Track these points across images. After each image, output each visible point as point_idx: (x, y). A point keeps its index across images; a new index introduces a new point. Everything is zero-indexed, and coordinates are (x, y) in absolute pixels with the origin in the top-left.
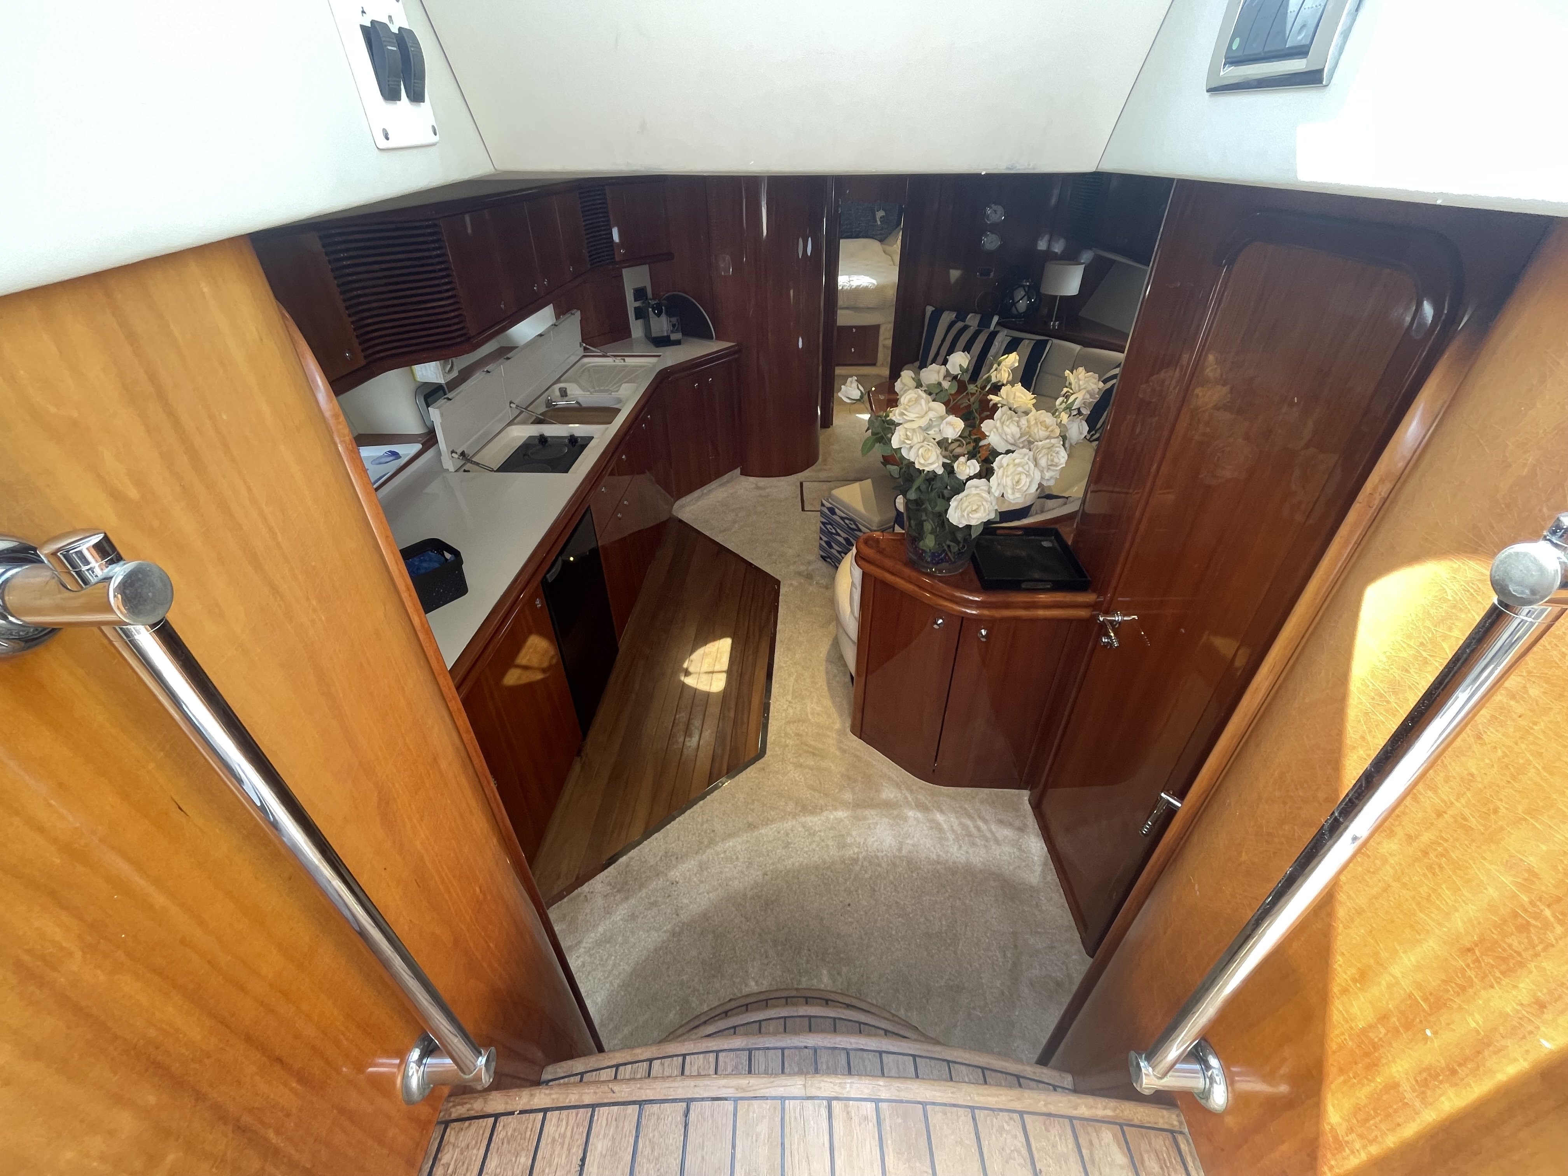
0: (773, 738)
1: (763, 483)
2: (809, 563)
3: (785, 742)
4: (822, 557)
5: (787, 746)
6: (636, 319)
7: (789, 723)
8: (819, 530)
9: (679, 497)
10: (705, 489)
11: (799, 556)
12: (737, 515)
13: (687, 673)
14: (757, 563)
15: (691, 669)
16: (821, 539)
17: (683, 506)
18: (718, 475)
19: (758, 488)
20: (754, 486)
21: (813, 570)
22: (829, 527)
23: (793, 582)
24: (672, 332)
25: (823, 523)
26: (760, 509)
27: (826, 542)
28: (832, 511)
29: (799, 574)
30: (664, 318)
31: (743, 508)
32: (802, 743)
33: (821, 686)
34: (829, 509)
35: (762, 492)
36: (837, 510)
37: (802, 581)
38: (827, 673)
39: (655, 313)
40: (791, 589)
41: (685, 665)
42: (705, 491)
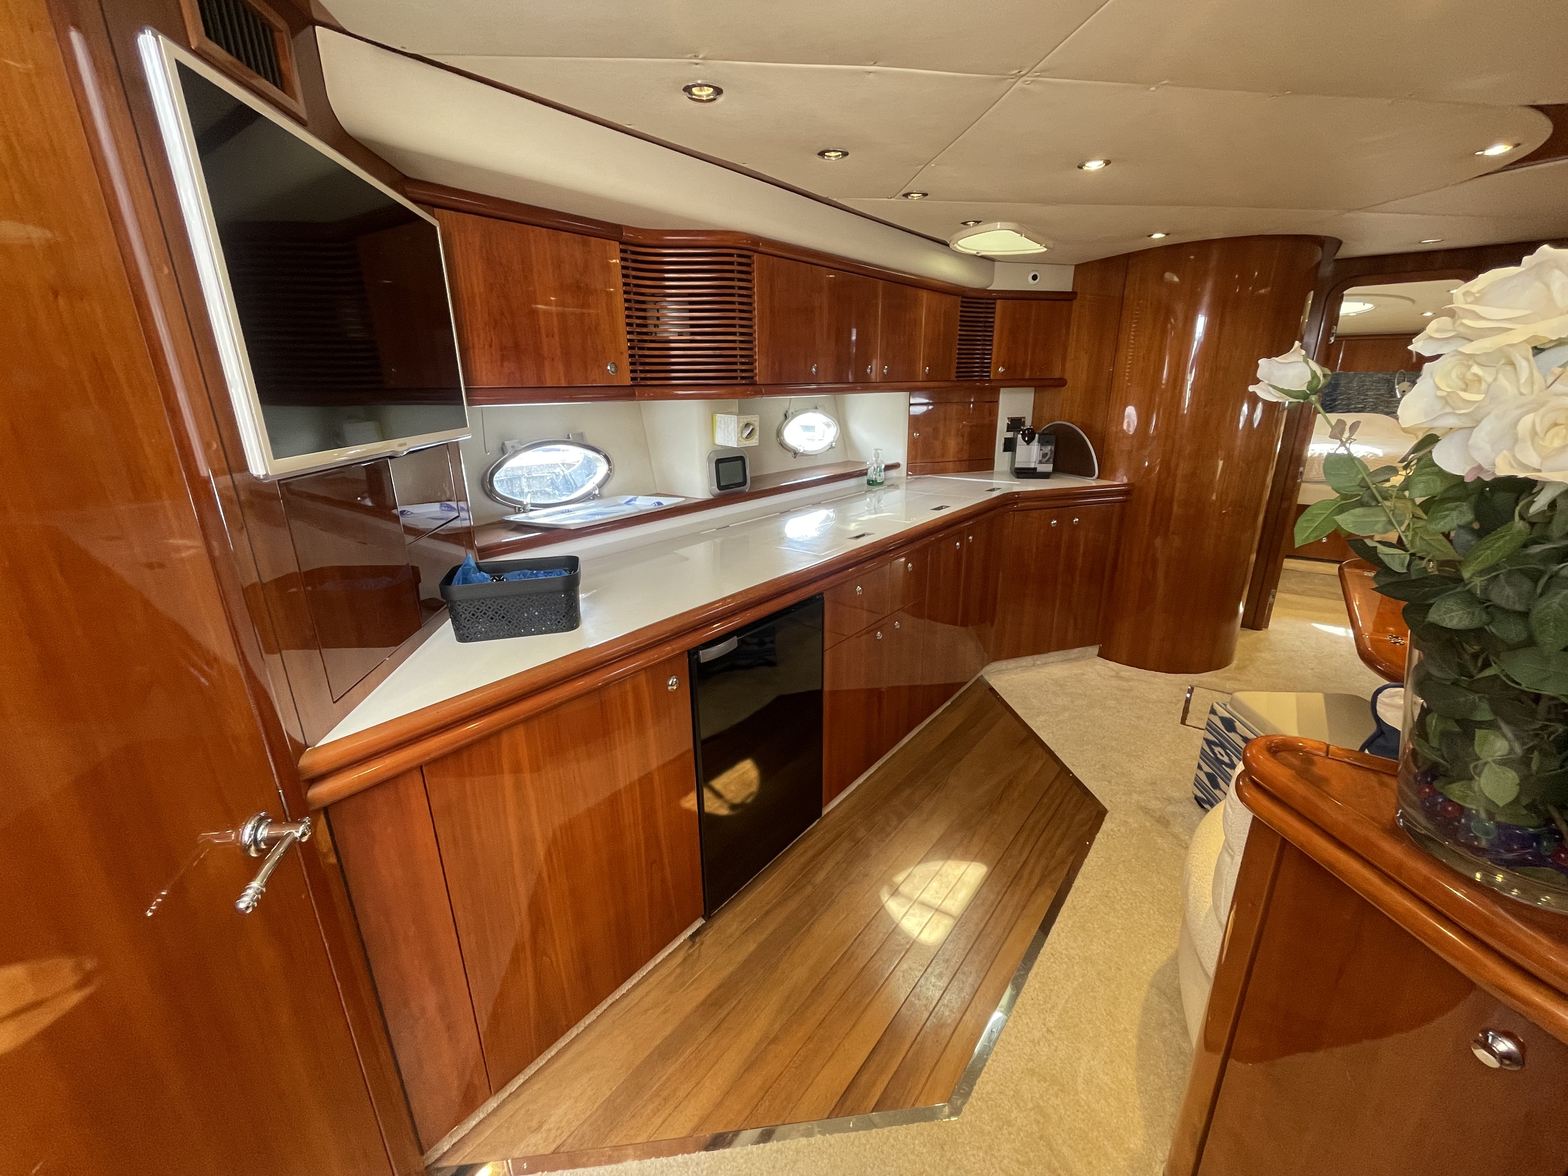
0: (989, 1088)
1: (1128, 674)
2: (1170, 800)
3: (1010, 1111)
4: (1197, 798)
5: (1009, 1124)
6: (1005, 450)
7: (1032, 1072)
8: (1198, 753)
9: (997, 658)
10: (1040, 659)
11: (1154, 783)
12: (1072, 702)
13: (895, 892)
14: (1078, 773)
15: (905, 889)
16: (1200, 767)
17: (1000, 672)
18: (1063, 645)
19: (1118, 677)
20: (1113, 673)
21: (1174, 814)
22: (1217, 749)
23: (1131, 820)
24: (1041, 462)
25: (1209, 742)
26: (1111, 703)
27: (1208, 775)
28: (1229, 724)
29: (1146, 811)
30: (1035, 446)
31: (1085, 695)
32: (1041, 1137)
33: (1125, 1030)
34: (1223, 720)
35: (1125, 684)
36: (1237, 724)
37: (1148, 824)
38: (1147, 1009)
39: (1024, 439)
40: (1123, 829)
41: (899, 878)
42: (1038, 662)
